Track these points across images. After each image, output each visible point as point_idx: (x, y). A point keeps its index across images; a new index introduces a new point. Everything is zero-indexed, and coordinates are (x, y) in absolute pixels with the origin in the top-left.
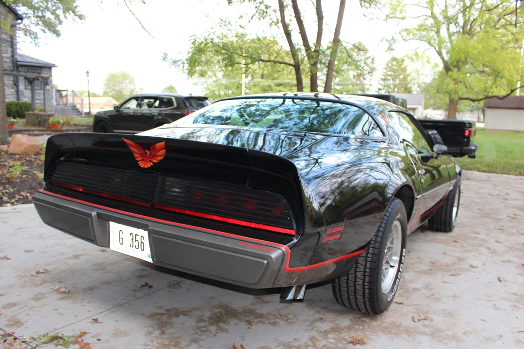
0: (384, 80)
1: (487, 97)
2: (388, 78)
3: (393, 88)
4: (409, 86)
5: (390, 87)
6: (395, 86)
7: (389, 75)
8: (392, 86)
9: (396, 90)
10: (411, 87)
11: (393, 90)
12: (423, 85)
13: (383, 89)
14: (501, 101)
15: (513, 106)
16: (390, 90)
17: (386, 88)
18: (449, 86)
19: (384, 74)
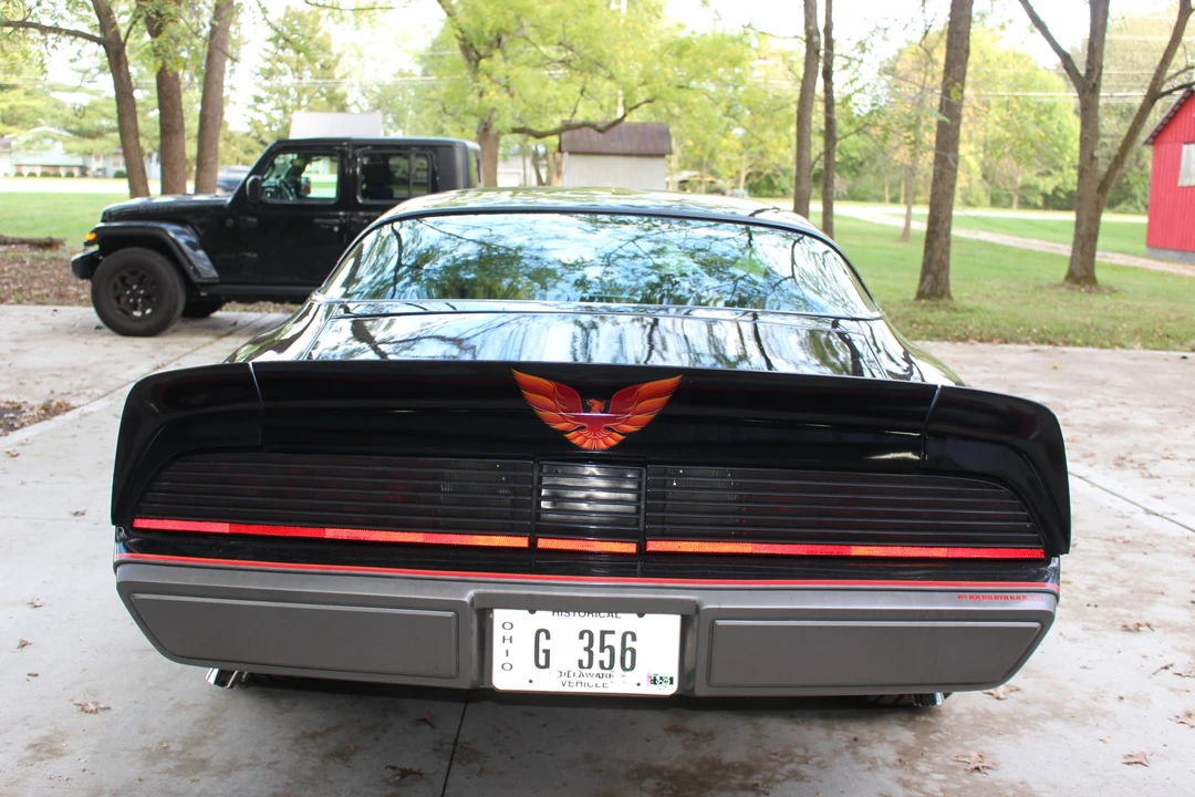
0: (269, 74)
1: (568, 127)
2: (280, 66)
3: (296, 96)
4: (339, 91)
5: (287, 94)
6: (301, 91)
7: (280, 60)
8: (292, 91)
9: (304, 102)
10: (345, 95)
11: (295, 103)
12: (378, 90)
13: (269, 99)
14: (601, 136)
15: (629, 149)
16: (289, 102)
17: (276, 96)
18: (485, 98)
19: (268, 55)
